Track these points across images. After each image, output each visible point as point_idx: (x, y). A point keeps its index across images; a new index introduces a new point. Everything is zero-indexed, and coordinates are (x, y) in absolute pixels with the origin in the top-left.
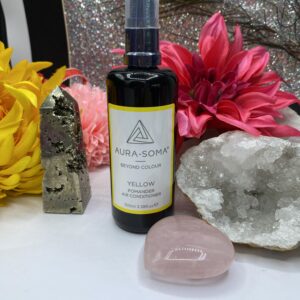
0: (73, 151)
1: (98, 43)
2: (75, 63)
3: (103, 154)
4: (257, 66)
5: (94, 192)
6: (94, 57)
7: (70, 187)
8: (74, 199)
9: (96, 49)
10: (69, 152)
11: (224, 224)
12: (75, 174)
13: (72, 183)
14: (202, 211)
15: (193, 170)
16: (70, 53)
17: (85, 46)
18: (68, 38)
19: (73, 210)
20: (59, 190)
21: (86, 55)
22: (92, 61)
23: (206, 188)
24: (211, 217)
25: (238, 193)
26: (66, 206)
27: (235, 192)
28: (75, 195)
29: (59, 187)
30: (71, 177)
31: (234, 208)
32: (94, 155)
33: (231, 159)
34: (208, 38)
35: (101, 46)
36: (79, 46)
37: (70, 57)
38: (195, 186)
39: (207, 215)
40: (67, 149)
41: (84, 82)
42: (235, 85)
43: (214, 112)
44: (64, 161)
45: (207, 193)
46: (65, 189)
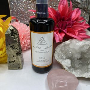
0: (18, 48)
1: (20, 7)
2: (12, 14)
3: (26, 46)
4: (78, 15)
5: (25, 60)
6: (19, 12)
7: (17, 61)
8: (19, 64)
9: (20, 9)
10: (16, 49)
11: (72, 71)
12: (19, 56)
13: (18, 59)
14: (65, 67)
15: (60, 53)
16: (10, 11)
17: (16, 8)
18: (9, 5)
19: (19, 68)
20: (13, 62)
21: (16, 11)
22: (18, 13)
23: (65, 59)
24: (68, 69)
25: (75, 60)
26: (17, 67)
27: (74, 59)
28: (19, 63)
29: (13, 61)
30: (18, 57)
31: (74, 65)
32: (23, 47)
33: (73, 49)
34: (61, 6)
35: (22, 8)
36: (14, 8)
37: (11, 12)
38: (61, 59)
39: (67, 69)
40: (16, 48)
41: (17, 21)
42: (71, 22)
43: (66, 32)
44: (15, 52)
45: (66, 61)
46: (16, 61)
